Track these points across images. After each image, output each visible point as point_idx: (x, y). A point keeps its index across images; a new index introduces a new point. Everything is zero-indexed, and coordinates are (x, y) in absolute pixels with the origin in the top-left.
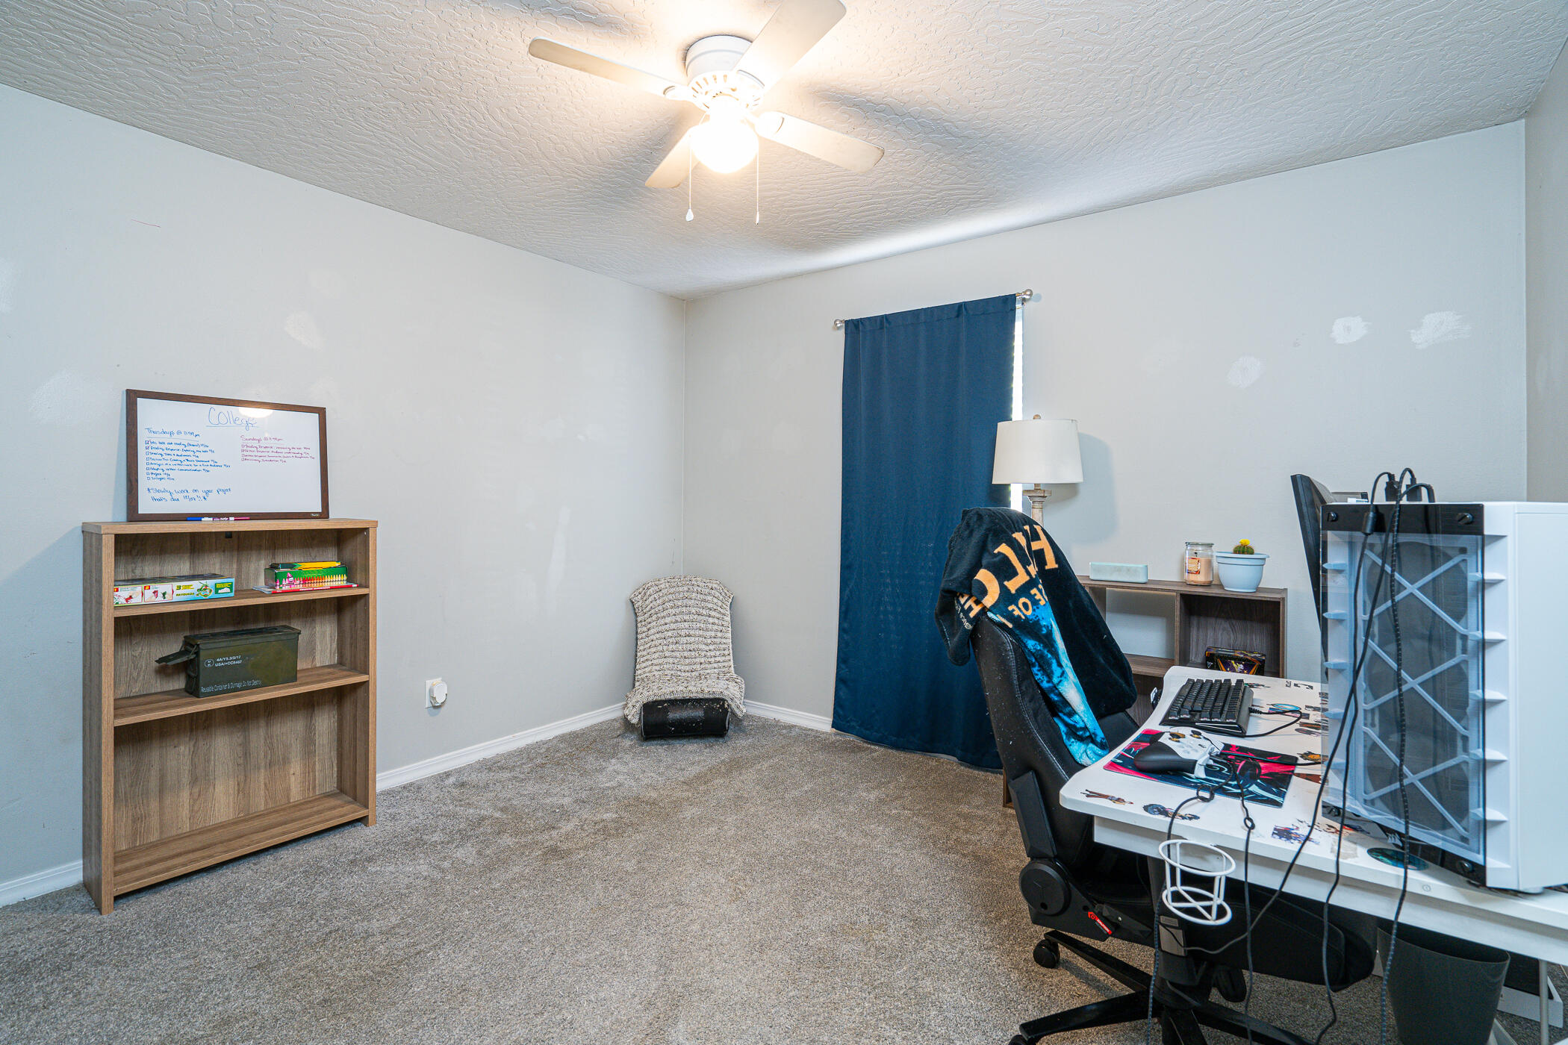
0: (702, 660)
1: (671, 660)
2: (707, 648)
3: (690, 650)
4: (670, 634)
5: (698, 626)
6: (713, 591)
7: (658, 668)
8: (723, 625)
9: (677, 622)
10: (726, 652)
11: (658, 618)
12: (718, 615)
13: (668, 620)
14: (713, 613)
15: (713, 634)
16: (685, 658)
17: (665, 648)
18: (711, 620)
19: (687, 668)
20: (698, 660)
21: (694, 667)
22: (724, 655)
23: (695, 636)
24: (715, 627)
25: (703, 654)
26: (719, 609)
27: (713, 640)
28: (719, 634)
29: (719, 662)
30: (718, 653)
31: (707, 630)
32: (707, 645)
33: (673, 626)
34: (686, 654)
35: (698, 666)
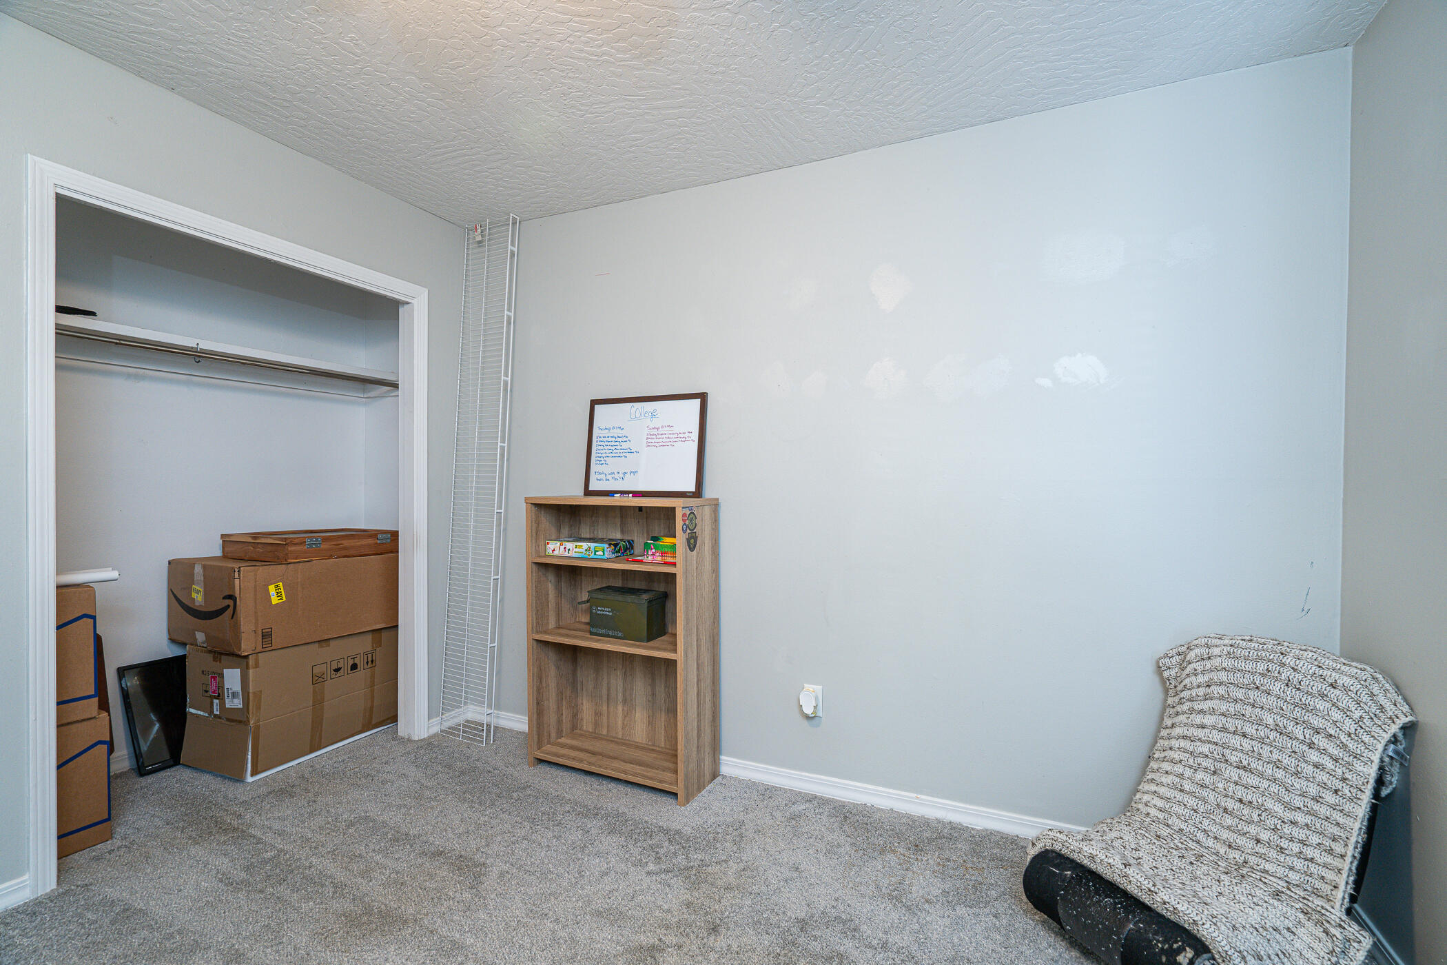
0: (1265, 836)
1: (1191, 802)
2: (1288, 815)
3: (1241, 801)
4: (1205, 749)
5: (1275, 756)
6: (1337, 692)
7: (1160, 803)
8: (1344, 780)
9: (1224, 730)
10: (1338, 848)
11: (1192, 711)
12: (1335, 752)
13: (1209, 720)
14: (1320, 741)
15: (1313, 790)
16: (1225, 810)
17: (1188, 772)
18: (1314, 756)
19: (1225, 835)
20: (1253, 830)
21: (1241, 841)
22: (1330, 852)
23: (1261, 775)
24: (1322, 777)
25: (1271, 822)
26: (1344, 738)
27: (1310, 804)
28: (1329, 798)
29: (1312, 860)
30: (1315, 839)
31: (1297, 774)
32: (1288, 806)
33: (1216, 736)
34: (1230, 804)
35: (1250, 844)
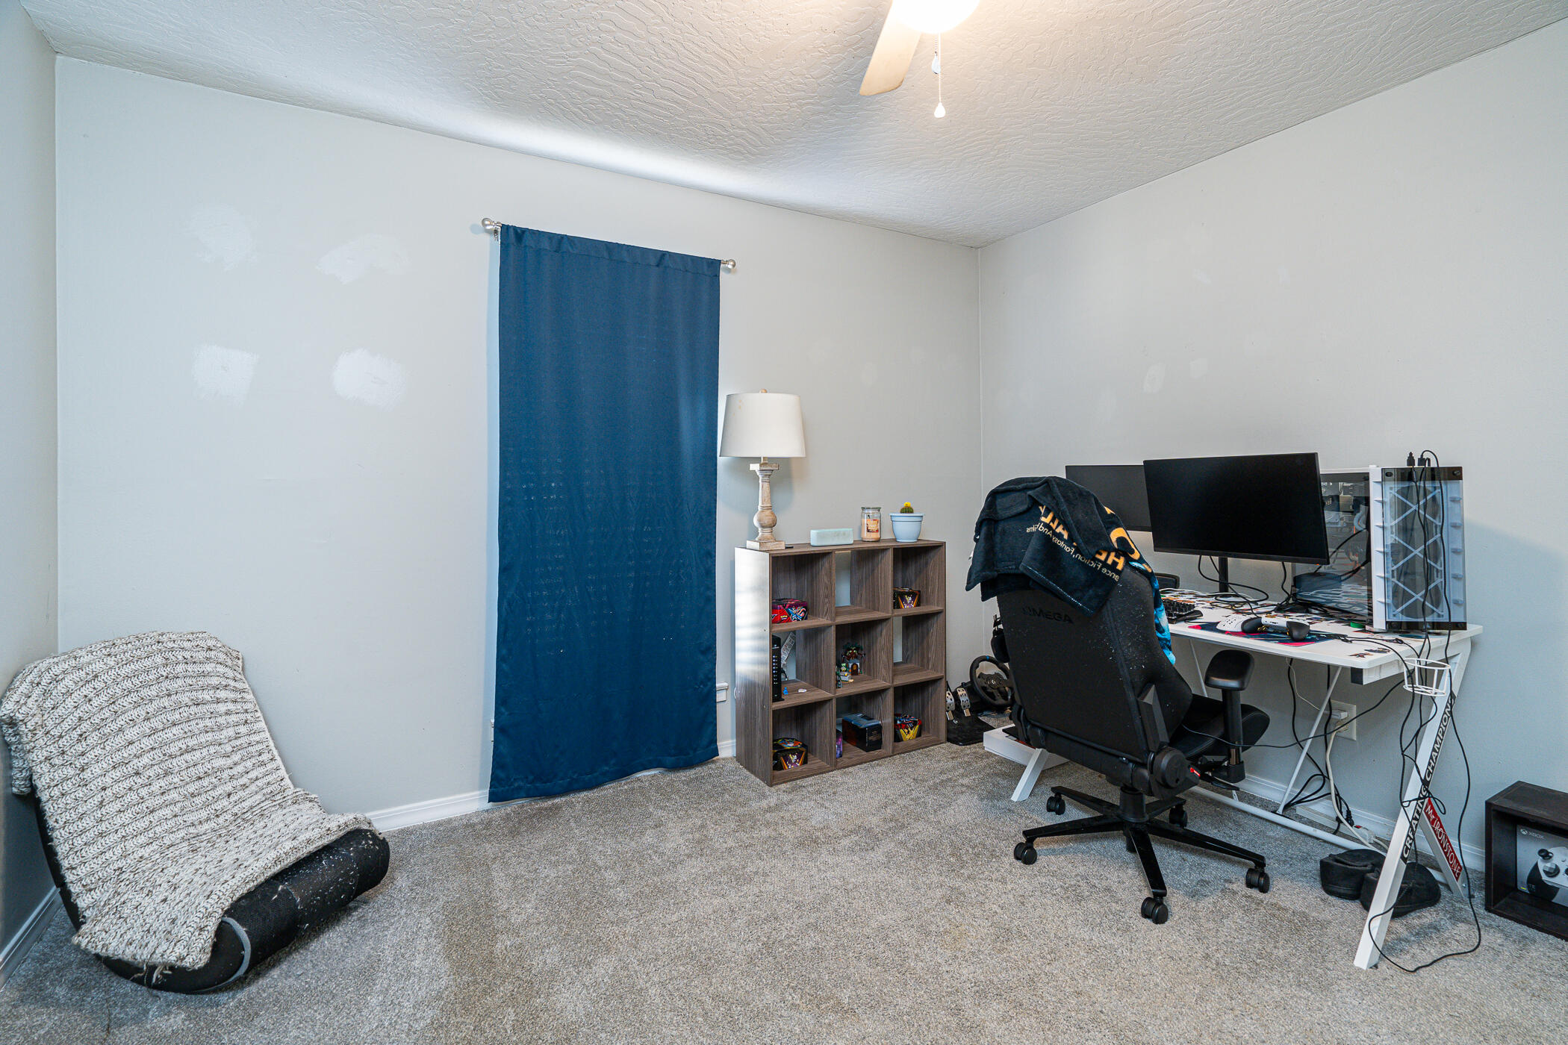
0: (229, 788)
1: (167, 812)
2: (229, 762)
3: (200, 778)
4: (145, 760)
5: (201, 726)
6: (213, 653)
7: (142, 839)
8: (246, 711)
9: (155, 731)
10: (265, 757)
11: (105, 738)
12: (232, 695)
13: (131, 733)
14: (222, 694)
15: (231, 732)
16: (193, 795)
17: (143, 792)
18: (222, 708)
19: (204, 814)
20: (219, 791)
21: (218, 806)
22: (263, 764)
23: (201, 746)
24: (234, 718)
25: (225, 775)
26: (232, 683)
27: (235, 743)
28: (243, 729)
29: (257, 779)
30: (249, 764)
31: (220, 728)
32: (227, 756)
33: (147, 743)
34: (192, 788)
35: (225, 802)
